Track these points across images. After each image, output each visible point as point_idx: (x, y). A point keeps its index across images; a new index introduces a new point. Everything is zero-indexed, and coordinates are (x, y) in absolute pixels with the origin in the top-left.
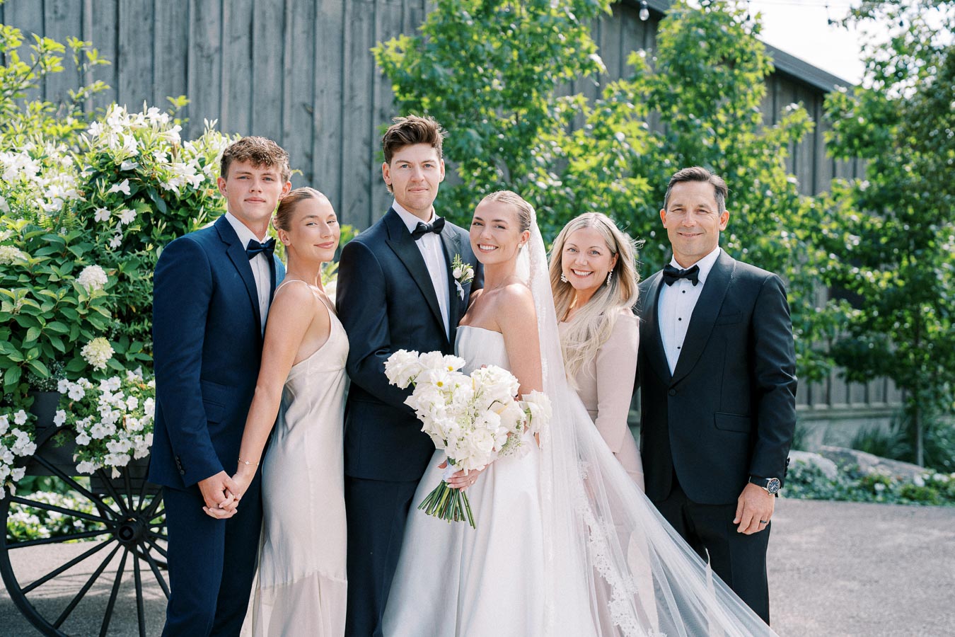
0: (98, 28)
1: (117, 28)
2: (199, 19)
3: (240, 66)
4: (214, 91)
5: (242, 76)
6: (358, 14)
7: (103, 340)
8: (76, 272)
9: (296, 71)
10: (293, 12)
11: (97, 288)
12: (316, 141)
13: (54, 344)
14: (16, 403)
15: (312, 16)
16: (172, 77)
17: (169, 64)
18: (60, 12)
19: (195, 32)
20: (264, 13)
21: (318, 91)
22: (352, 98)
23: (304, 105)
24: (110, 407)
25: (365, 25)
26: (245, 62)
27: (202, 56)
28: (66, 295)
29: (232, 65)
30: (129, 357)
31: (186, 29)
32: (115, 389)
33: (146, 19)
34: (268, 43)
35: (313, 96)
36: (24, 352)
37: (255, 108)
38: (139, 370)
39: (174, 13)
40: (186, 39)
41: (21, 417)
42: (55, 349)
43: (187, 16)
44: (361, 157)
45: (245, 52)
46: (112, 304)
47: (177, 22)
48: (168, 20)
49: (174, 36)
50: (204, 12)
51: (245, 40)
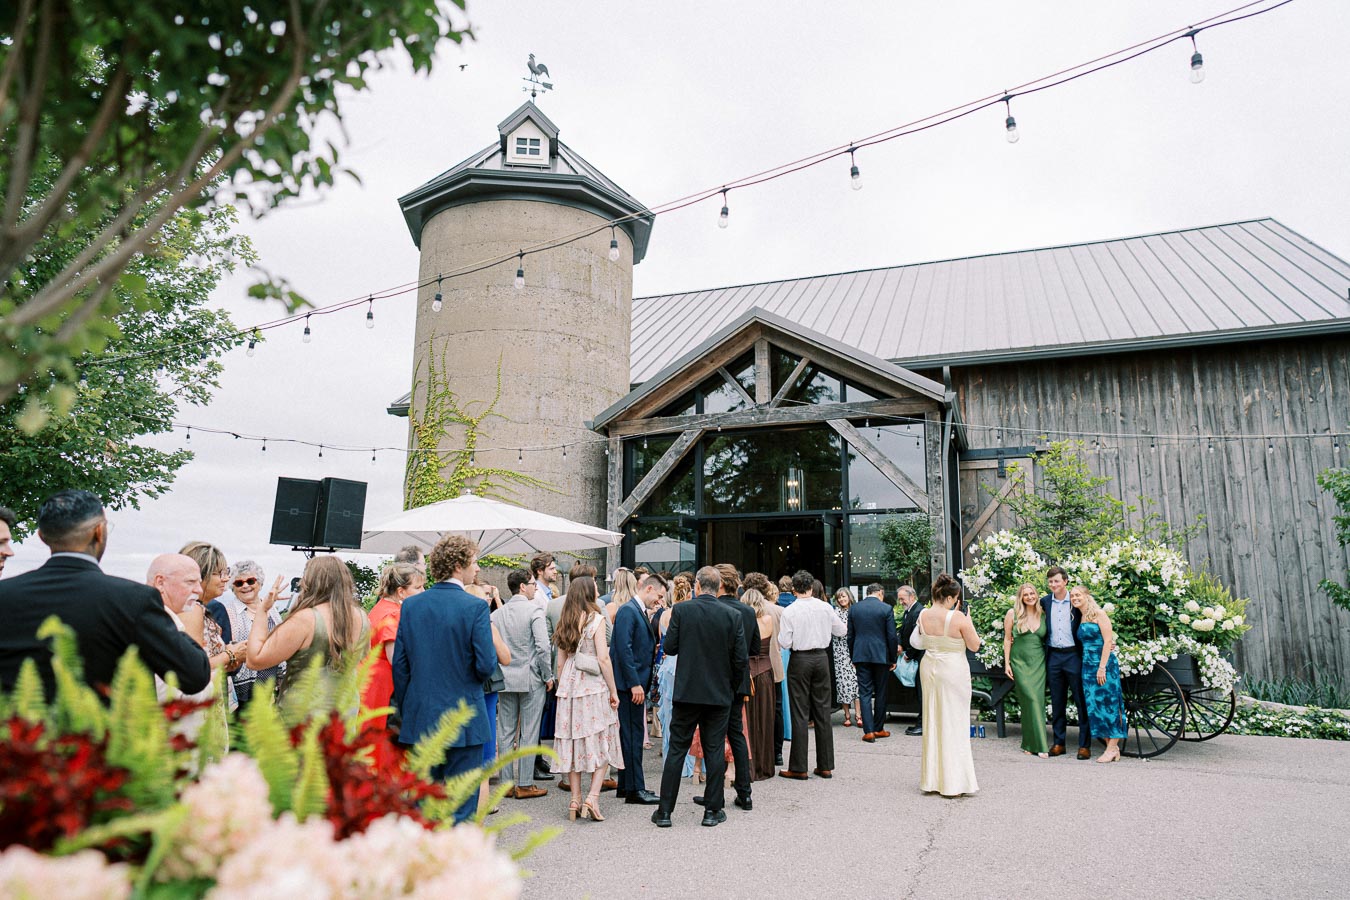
0: (1169, 477)
1: (1181, 476)
2: (1229, 463)
3: (1260, 486)
4: (1245, 501)
5: (1263, 492)
9: (1300, 482)
10: (1293, 449)
15: (1308, 450)
17: (1214, 490)
18: (1148, 473)
19: (1228, 471)
20: (1273, 454)
21: (1318, 493)
23: (1309, 502)
26: (1264, 482)
27: (1234, 483)
29: (1254, 484)
31: (1222, 470)
33: (1197, 469)
34: (1278, 469)
35: (1315, 496)
37: (1274, 507)
39: (1214, 463)
40: (1223, 475)
43: (1221, 463)
45: (1263, 477)
47: (1216, 467)
48: (1210, 467)
49: (1215, 475)
50: (1232, 458)
51: (1262, 470)
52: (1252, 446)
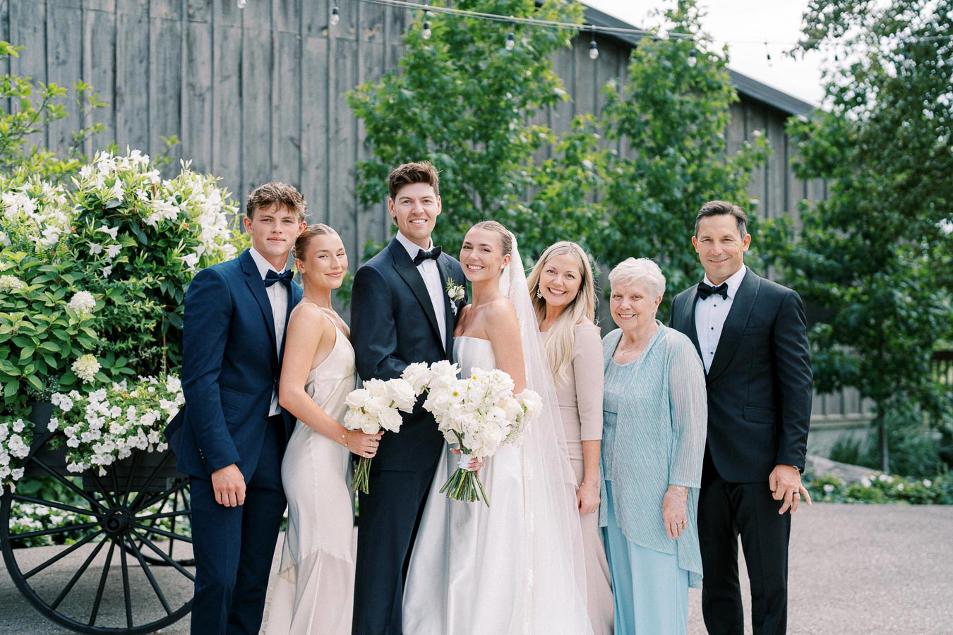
0: (96, 71)
1: (114, 71)
2: (191, 61)
3: (230, 104)
5: (232, 113)
6: (343, 51)
7: (90, 356)
8: (68, 297)
9: (283, 107)
10: (280, 51)
11: (87, 311)
12: (304, 173)
13: (47, 361)
14: (16, 413)
15: (298, 55)
16: (166, 115)
17: (164, 103)
18: (62, 57)
19: (188, 73)
20: (252, 53)
21: (304, 127)
22: (337, 132)
23: (292, 139)
24: (96, 415)
25: (349, 62)
26: (235, 100)
27: (195, 95)
28: (58, 319)
29: (222, 103)
30: (114, 372)
31: (179, 69)
32: (102, 400)
33: (141, 62)
34: (257, 80)
35: (301, 130)
36: (22, 368)
37: (245, 142)
38: (124, 382)
39: (168, 56)
40: (179, 79)
41: (19, 425)
42: (48, 365)
43: (180, 58)
44: (347, 187)
45: (236, 90)
46: (100, 325)
47: (170, 63)
48: (162, 62)
49: (168, 77)
50: (196, 54)
51: (235, 79)
52: (225, 38)
